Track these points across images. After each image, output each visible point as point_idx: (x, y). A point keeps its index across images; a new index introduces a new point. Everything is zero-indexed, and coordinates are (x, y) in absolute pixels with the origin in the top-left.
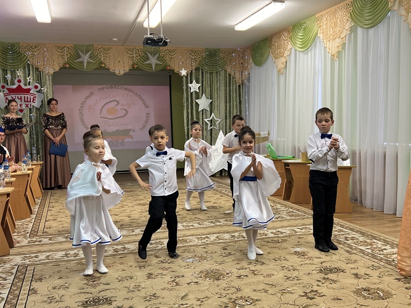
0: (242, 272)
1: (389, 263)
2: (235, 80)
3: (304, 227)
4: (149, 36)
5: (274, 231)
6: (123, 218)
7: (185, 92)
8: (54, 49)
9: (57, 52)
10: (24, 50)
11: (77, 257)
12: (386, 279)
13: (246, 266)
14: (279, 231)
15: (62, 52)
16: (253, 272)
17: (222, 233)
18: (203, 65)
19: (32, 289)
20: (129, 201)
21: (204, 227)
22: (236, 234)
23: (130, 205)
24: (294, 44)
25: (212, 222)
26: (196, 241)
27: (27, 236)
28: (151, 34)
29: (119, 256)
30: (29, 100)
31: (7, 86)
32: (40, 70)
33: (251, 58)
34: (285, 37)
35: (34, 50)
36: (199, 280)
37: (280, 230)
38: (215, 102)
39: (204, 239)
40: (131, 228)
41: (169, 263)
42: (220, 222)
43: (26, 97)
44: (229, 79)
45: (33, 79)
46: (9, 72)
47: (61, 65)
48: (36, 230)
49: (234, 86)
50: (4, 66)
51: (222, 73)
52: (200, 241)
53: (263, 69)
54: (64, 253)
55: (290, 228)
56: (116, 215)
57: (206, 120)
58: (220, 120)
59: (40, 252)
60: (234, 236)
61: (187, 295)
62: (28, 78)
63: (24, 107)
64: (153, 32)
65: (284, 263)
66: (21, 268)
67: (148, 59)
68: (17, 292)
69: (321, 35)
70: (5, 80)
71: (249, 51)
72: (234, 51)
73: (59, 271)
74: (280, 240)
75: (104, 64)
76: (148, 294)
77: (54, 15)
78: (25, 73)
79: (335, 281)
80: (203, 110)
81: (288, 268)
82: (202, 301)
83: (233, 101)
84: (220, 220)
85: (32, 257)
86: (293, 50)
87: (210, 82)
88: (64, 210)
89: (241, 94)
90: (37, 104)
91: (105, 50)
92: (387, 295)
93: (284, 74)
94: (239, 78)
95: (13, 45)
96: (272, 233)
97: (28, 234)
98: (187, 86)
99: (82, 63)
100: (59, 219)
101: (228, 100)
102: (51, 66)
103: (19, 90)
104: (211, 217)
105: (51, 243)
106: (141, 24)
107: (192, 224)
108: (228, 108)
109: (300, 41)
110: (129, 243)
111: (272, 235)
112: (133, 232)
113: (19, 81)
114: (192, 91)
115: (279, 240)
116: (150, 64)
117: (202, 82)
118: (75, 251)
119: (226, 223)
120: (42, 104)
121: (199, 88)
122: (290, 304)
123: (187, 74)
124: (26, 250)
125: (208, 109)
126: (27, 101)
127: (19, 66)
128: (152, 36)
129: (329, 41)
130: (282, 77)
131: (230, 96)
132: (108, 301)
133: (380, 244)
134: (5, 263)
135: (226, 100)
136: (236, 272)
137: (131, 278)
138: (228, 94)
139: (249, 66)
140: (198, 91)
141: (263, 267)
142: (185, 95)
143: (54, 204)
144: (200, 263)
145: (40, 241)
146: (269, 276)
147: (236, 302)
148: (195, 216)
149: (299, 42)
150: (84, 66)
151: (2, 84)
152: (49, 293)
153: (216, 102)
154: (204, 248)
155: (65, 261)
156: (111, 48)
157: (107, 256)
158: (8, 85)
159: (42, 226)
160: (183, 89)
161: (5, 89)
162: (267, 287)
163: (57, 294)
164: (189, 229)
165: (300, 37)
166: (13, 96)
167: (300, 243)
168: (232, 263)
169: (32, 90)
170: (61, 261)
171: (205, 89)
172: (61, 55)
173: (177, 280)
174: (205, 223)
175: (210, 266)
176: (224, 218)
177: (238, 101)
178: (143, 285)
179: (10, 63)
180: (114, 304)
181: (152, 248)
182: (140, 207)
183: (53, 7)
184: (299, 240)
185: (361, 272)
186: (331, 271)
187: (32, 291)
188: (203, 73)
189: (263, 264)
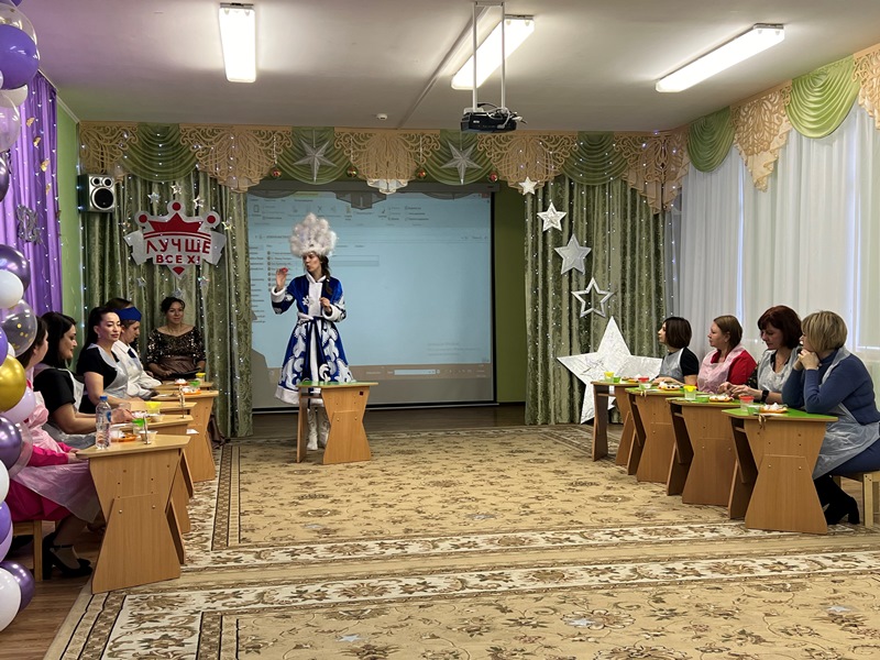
2: (646, 204)
3: (840, 554)
4: (475, 109)
5: (769, 562)
6: (405, 513)
7: (529, 231)
8: (251, 139)
9: (256, 144)
10: (189, 139)
11: (324, 601)
13: (720, 645)
14: (779, 563)
15: (267, 145)
17: (642, 561)
18: (573, 169)
20: (410, 475)
21: (596, 546)
22: (679, 566)
23: (415, 483)
24: (797, 121)
25: (612, 534)
26: (586, 579)
27: (206, 547)
28: (479, 106)
29: (415, 603)
30: (196, 248)
31: (150, 218)
32: (220, 183)
33: (685, 154)
34: (774, 106)
35: (210, 140)
37: (783, 559)
38: (597, 253)
39: (603, 573)
40: (430, 539)
41: (534, 626)
42: (632, 535)
43: (190, 242)
44: (633, 201)
45: (206, 204)
46: (155, 187)
47: (265, 173)
48: (225, 534)
49: (644, 216)
50: (145, 174)
51: (617, 186)
52: (596, 579)
53: (716, 178)
55: (806, 557)
56: (390, 506)
57: (576, 294)
58: (609, 295)
59: (241, 584)
60: (672, 570)
62: (195, 201)
63: (184, 261)
65: (810, 641)
66: (209, 619)
67: (451, 157)
69: (866, 102)
70: (148, 205)
71: (680, 138)
72: (646, 137)
73: (292, 631)
74: (789, 586)
75: (356, 170)
77: (263, 66)
78: (188, 188)
80: (570, 271)
81: (824, 653)
83: (641, 251)
84: (632, 530)
85: (227, 597)
86: (793, 136)
87: (588, 206)
88: (274, 491)
89: (661, 234)
90: (211, 257)
91: (359, 140)
93: (769, 189)
94: (656, 199)
95: (165, 130)
96: (764, 566)
97: (209, 544)
98: (536, 219)
99: (309, 167)
100: (268, 511)
101: (629, 247)
102: (244, 175)
103: (176, 225)
104: (609, 520)
105: (261, 566)
106: (446, 82)
107: (565, 536)
108: (628, 267)
109: (813, 114)
110: (432, 573)
111: (766, 572)
112: (435, 547)
113: (177, 207)
114: (546, 227)
115: (784, 585)
116: (455, 170)
117: (571, 207)
118: (318, 587)
119: (646, 536)
120: (223, 257)
121: (562, 221)
123: (536, 191)
124: (211, 578)
125: (583, 270)
126: (193, 250)
127: (177, 174)
128: (481, 110)
130: (764, 198)
131: (633, 239)
134: (172, 605)
135: (624, 247)
138: (629, 235)
139: (681, 172)
140: (559, 227)
141: (760, 649)
142: (530, 237)
143: (252, 476)
144: (607, 630)
145: (237, 560)
148: (570, 518)
149: (808, 118)
150: (312, 175)
151: (141, 212)
153: (601, 253)
154: (608, 594)
155: (300, 608)
156: (370, 135)
157: (390, 602)
158: (152, 214)
159: (234, 524)
160: (525, 224)
161: (147, 224)
164: (562, 547)
165: (812, 106)
166: (162, 238)
167: (838, 594)
168: (682, 636)
169: (203, 226)
170: (292, 608)
171: (577, 223)
172: (266, 151)
174: (595, 534)
175: (631, 639)
176: (640, 525)
177: (653, 251)
179: (160, 167)
181: (486, 587)
182: (440, 490)
183: (263, 49)
184: (836, 586)
188: (571, 188)
189: (759, 640)
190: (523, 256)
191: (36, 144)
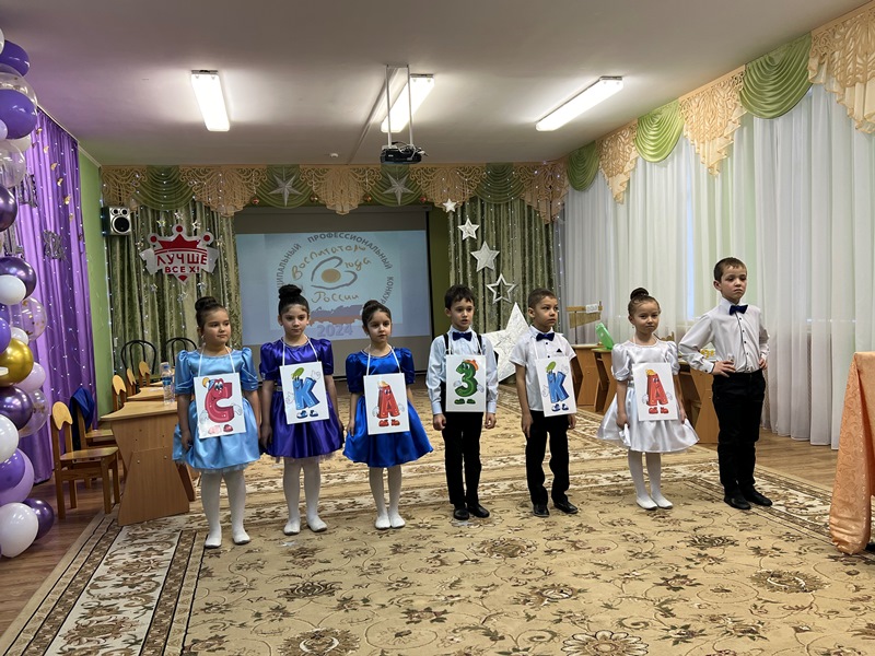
0: (554, 544)
1: (817, 529)
2: (539, 216)
4: (390, 146)
5: (611, 476)
7: (452, 240)
8: (234, 175)
9: (239, 179)
10: (187, 177)
11: (276, 519)
12: (810, 556)
13: (562, 535)
14: (619, 476)
15: (248, 179)
16: (574, 544)
17: (519, 478)
18: (483, 192)
19: (205, 569)
25: (501, 461)
28: (393, 143)
29: (344, 517)
30: (195, 260)
31: (159, 238)
32: (212, 210)
33: (566, 178)
34: (625, 139)
35: (203, 177)
36: (481, 557)
37: (622, 473)
38: (504, 254)
39: (488, 488)
41: (429, 528)
42: (517, 461)
43: (191, 256)
44: (529, 215)
45: (202, 226)
46: (162, 216)
47: (247, 201)
49: (538, 226)
50: (153, 205)
51: (517, 204)
53: (586, 194)
54: (254, 511)
57: (489, 286)
58: (513, 286)
61: (459, 581)
62: (193, 224)
63: (187, 271)
64: (397, 139)
65: (628, 529)
66: (186, 535)
67: (390, 186)
68: (180, 574)
69: (689, 133)
70: (156, 228)
71: (562, 166)
72: (537, 166)
74: (622, 491)
75: (318, 197)
76: (394, 578)
77: (234, 118)
78: (188, 214)
79: (718, 561)
80: (484, 269)
81: (636, 537)
82: (485, 592)
83: (536, 253)
84: (516, 457)
86: (640, 161)
87: (496, 220)
89: (551, 239)
90: (208, 267)
91: (319, 174)
92: (813, 585)
93: (625, 202)
94: (547, 213)
95: (168, 170)
96: (607, 478)
98: (456, 229)
99: (281, 195)
101: (528, 250)
102: (231, 203)
103: (180, 244)
106: (377, 129)
108: (527, 265)
109: (653, 144)
110: (361, 495)
111: (608, 483)
113: (180, 229)
114: (464, 237)
115: (619, 491)
116: (394, 195)
117: (482, 220)
118: (273, 508)
120: (217, 266)
121: (476, 232)
122: (639, 599)
123: (456, 209)
125: (493, 268)
126: (193, 262)
127: (179, 204)
128: (395, 147)
129: (703, 143)
130: (622, 209)
131: (531, 243)
132: (328, 590)
133: (801, 497)
135: (524, 250)
136: (543, 545)
137: (366, 553)
138: (527, 240)
139: (564, 192)
140: (475, 237)
141: (591, 536)
142: (452, 244)
144: (482, 529)
146: (602, 550)
147: (544, 593)
149: (649, 147)
150: (283, 201)
152: (231, 575)
153: (506, 254)
154: (489, 504)
156: (328, 170)
157: (326, 517)
158: (160, 235)
160: (448, 235)
161: (157, 243)
162: (598, 570)
163: (244, 578)
165: (652, 138)
166: (168, 253)
168: (536, 529)
169: (200, 243)
170: (249, 525)
171: (488, 233)
172: (247, 185)
173: (443, 556)
174: (489, 462)
175: (499, 534)
177: (545, 252)
178: (385, 564)
179: (165, 199)
180: (338, 594)
183: (232, 105)
185: (767, 544)
186: (712, 542)
187: (205, 572)
188: (482, 206)
189: (591, 530)
190: (448, 259)
191: (59, 184)
